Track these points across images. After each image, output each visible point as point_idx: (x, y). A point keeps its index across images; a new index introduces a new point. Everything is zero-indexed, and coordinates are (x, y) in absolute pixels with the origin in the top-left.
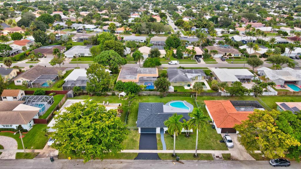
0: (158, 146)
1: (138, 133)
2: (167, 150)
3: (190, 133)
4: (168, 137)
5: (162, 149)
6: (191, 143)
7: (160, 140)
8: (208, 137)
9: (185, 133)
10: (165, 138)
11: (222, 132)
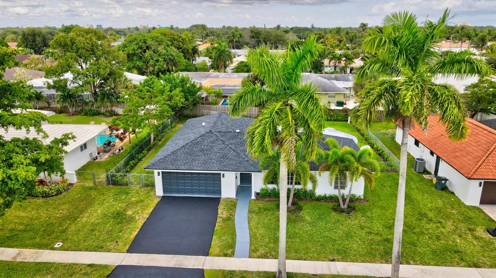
0: (216, 242)
1: (155, 194)
2: (250, 257)
3: (353, 199)
4: (265, 210)
5: (229, 252)
6: (363, 233)
7: (230, 219)
8: (431, 215)
9: (333, 199)
10: (250, 212)
11: (483, 202)
